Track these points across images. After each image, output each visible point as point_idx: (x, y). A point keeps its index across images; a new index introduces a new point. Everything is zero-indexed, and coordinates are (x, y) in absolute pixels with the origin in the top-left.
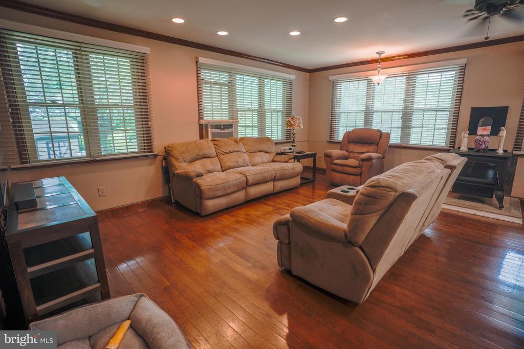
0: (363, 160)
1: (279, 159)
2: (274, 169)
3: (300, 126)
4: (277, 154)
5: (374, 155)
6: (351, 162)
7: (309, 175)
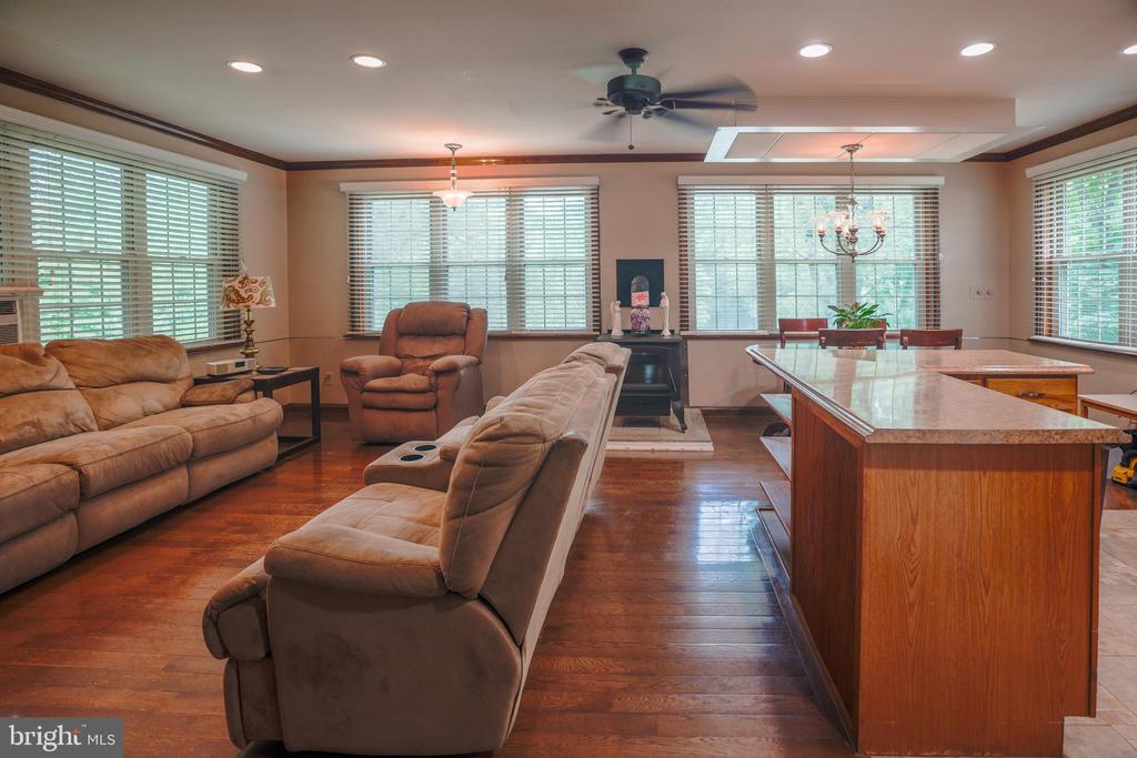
0: (438, 373)
1: (203, 397)
2: (188, 430)
3: (266, 299)
4: (198, 382)
5: (461, 359)
6: (411, 380)
7: (304, 429)
